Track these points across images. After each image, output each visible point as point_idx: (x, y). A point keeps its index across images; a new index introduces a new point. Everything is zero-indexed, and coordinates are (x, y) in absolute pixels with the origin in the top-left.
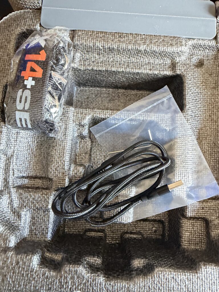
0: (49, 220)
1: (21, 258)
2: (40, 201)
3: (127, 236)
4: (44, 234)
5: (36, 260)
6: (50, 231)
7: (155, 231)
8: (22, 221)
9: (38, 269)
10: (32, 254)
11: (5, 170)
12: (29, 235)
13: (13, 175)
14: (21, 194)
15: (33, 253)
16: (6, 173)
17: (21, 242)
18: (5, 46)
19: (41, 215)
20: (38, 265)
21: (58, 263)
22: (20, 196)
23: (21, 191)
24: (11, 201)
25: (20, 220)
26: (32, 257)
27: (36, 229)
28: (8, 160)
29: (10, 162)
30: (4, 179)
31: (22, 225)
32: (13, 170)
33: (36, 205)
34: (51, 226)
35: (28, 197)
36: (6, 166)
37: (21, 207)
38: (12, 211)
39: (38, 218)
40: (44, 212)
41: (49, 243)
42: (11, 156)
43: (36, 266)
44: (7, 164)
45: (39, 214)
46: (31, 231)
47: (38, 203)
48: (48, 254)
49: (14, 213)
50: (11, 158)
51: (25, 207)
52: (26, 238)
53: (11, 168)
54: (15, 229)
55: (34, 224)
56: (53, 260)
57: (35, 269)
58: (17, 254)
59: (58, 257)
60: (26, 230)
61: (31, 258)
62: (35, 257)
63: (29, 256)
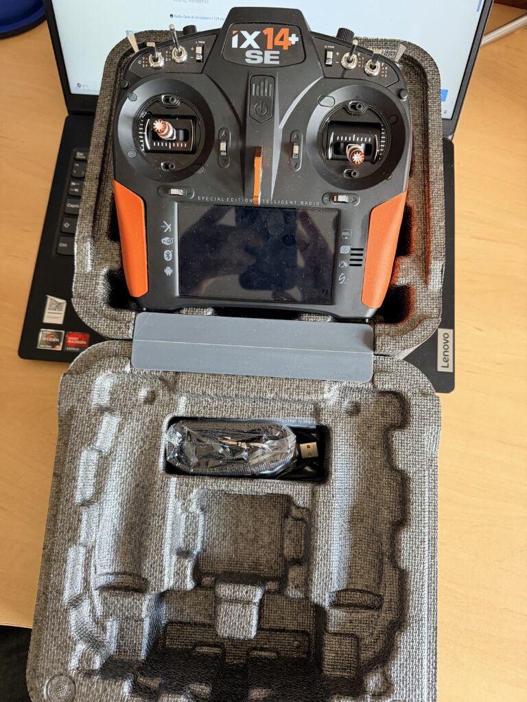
0: (142, 633)
1: (109, 683)
2: (131, 608)
3: (255, 653)
4: (136, 652)
5: (126, 687)
6: (144, 647)
7: (298, 647)
8: (108, 634)
9: (130, 698)
10: (122, 679)
11: (85, 567)
12: (116, 652)
13: (96, 573)
14: (105, 598)
15: (124, 678)
16: (86, 571)
17: (106, 662)
18: (84, 398)
19: (132, 626)
20: (129, 693)
21: (155, 692)
22: (104, 600)
23: (105, 594)
24: (93, 608)
25: (105, 633)
26: (122, 683)
27: (125, 643)
28: (89, 552)
29: (91, 556)
30: (84, 578)
31: (108, 640)
32: (95, 566)
33: (125, 613)
34: (145, 641)
35: (114, 602)
36: (85, 561)
37: (106, 616)
38: (95, 620)
39: (129, 629)
40: (136, 621)
41: (143, 664)
42: (92, 547)
43: (127, 694)
44: (87, 559)
45: (129, 623)
46: (119, 647)
47: (128, 611)
48: (141, 679)
49: (98, 623)
50: (92, 551)
51: (111, 615)
52: (113, 656)
53: (92, 563)
54: (100, 646)
55: (122, 637)
56: (147, 688)
57: (126, 698)
58: (104, 679)
59: (154, 683)
60: (113, 645)
61: (121, 685)
62: (126, 683)
63: (118, 681)
